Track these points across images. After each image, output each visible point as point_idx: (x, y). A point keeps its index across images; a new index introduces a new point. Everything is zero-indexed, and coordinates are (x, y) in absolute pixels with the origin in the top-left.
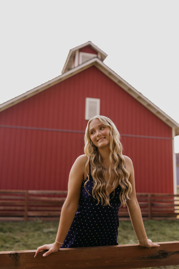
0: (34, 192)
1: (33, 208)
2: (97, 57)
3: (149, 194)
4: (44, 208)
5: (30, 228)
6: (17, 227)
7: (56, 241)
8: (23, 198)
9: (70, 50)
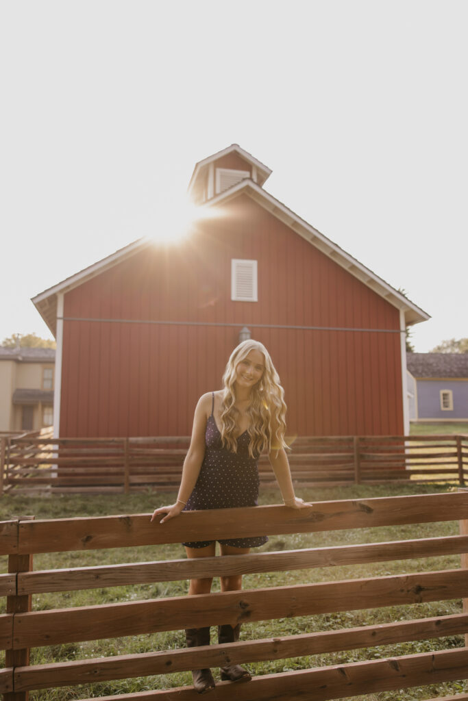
0: (140, 439)
1: (140, 469)
2: (251, 179)
3: (355, 438)
4: (158, 469)
5: (135, 505)
6: (113, 504)
7: (178, 500)
8: (120, 451)
9: (197, 164)
